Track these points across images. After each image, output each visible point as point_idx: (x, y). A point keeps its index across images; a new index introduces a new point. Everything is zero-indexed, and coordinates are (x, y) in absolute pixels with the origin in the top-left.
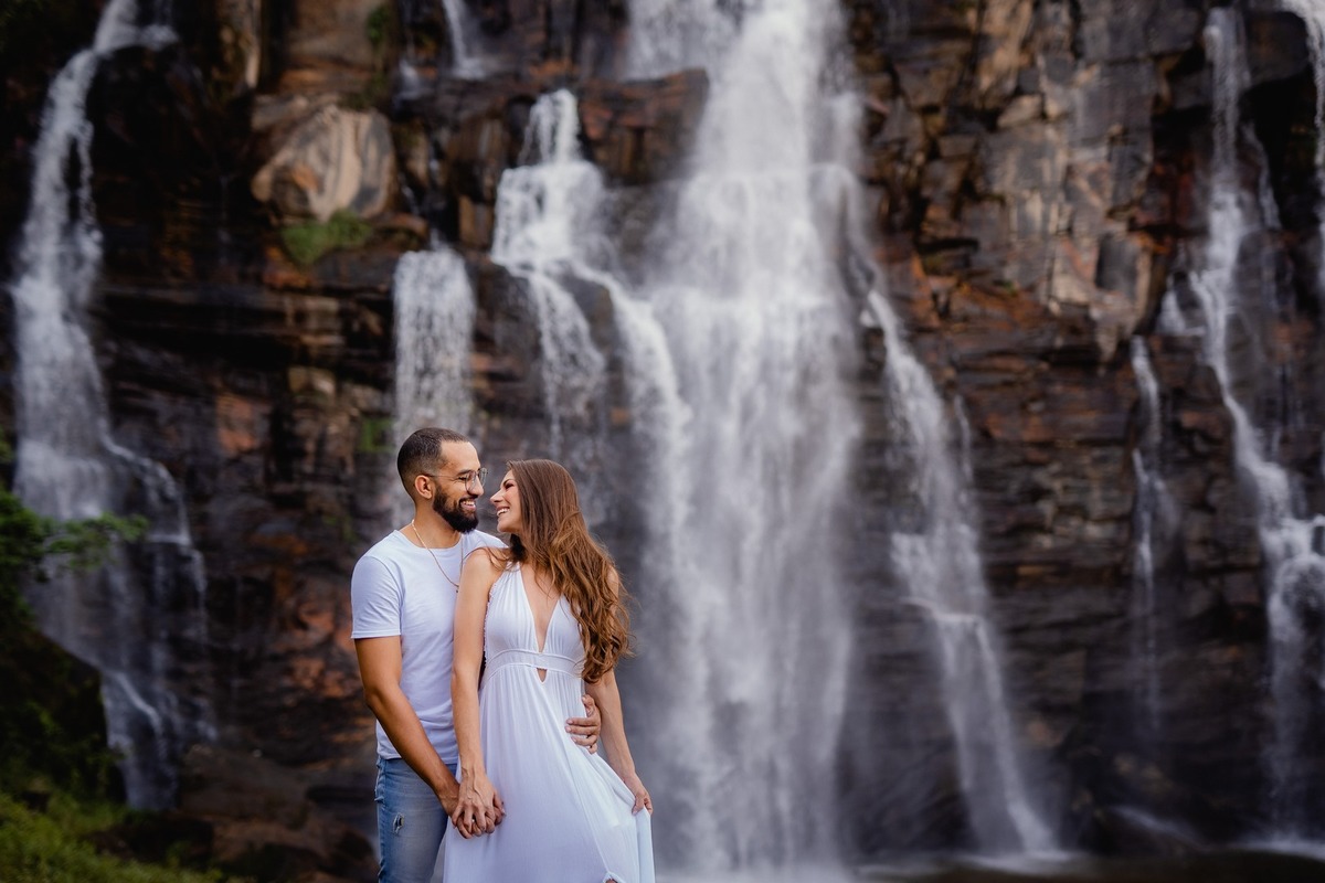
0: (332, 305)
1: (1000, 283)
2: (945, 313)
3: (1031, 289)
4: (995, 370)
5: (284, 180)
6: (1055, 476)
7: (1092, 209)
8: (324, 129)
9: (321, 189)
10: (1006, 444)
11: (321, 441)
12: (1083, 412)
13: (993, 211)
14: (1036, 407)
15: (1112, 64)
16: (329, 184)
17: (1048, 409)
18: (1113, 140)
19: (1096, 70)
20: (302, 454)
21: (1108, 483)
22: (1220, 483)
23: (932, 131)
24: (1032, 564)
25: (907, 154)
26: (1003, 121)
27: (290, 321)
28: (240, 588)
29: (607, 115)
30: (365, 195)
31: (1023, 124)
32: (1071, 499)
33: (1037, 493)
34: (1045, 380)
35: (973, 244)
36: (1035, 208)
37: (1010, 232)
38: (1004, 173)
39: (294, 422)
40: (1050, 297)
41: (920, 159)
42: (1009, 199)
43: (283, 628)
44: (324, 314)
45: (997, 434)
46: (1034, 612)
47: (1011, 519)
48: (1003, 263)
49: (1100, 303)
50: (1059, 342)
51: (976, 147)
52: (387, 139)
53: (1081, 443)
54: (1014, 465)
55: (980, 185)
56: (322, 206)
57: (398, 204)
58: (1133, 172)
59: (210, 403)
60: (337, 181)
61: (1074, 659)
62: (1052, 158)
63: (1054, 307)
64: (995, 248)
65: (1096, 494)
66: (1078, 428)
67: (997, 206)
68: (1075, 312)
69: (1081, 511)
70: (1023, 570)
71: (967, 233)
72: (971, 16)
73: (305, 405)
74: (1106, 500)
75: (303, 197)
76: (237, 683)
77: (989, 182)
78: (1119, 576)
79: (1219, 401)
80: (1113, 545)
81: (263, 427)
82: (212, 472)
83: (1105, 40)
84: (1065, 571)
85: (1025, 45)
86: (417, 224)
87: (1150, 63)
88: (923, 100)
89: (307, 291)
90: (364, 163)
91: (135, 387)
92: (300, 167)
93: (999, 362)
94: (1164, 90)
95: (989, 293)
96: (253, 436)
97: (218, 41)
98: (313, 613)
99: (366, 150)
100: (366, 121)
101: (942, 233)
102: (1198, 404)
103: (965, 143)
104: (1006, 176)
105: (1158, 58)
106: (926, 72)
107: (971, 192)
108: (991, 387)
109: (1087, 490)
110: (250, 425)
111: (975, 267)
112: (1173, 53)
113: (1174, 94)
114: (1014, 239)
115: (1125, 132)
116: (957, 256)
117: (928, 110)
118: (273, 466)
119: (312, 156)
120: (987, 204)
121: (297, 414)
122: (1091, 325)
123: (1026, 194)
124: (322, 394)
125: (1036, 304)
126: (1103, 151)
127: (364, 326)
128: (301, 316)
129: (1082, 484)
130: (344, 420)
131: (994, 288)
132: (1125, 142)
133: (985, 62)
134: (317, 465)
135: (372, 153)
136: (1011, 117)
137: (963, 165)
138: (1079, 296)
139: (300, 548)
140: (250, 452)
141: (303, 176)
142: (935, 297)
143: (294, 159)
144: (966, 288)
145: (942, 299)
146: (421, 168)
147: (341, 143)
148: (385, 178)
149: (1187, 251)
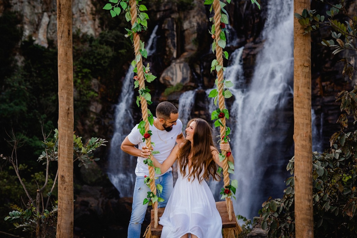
4: (334, 105)
5: (164, 79)
8: (172, 68)
9: (172, 80)
10: (332, 124)
16: (174, 79)
29: (248, 52)
30: (184, 79)
38: (345, 53)
45: (330, 122)
52: (188, 67)
54: (334, 130)
56: (174, 83)
60: (176, 78)
75: (169, 82)
86: (193, 84)
90: (183, 73)
92: (166, 76)
95: (338, 85)
97: (166, 50)
99: (183, 70)
100: (182, 65)
101: (329, 70)
108: (332, 110)
119: (169, 74)
123: (351, 57)
135: (185, 71)
141: (168, 78)
142: (323, 87)
143: (165, 75)
144: (332, 84)
145: (326, 88)
146: (199, 71)
147: (176, 70)
148: (189, 75)
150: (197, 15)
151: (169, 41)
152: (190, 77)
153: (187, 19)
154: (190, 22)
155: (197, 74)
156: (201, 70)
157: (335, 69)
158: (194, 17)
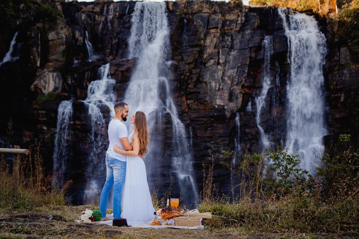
0: (44, 112)
1: (205, 101)
2: (190, 109)
3: (212, 102)
4: (200, 121)
5: (36, 87)
6: (211, 144)
7: (228, 83)
8: (45, 76)
9: (45, 88)
10: (201, 137)
12: (220, 130)
13: (204, 85)
14: (209, 129)
15: (240, 50)
16: (47, 87)
17: (212, 129)
18: (238, 67)
19: (236, 51)
22: (255, 145)
23: (190, 68)
24: (206, 163)
25: (185, 74)
26: (207, 65)
27: (36, 115)
29: (116, 68)
30: (56, 89)
31: (211, 65)
32: (216, 149)
33: (207, 148)
34: (213, 123)
35: (199, 93)
36: (213, 84)
37: (208, 90)
38: (206, 77)
40: (215, 104)
41: (188, 74)
42: (208, 83)
44: (42, 114)
45: (199, 135)
47: (201, 154)
48: (206, 97)
50: (215, 114)
51: (200, 71)
52: (61, 77)
53: (219, 137)
54: (203, 142)
55: (201, 79)
56: (45, 92)
57: (64, 90)
58: (243, 74)
59: (22, 132)
60: (49, 86)
62: (218, 73)
63: (216, 106)
64: (204, 93)
66: (218, 133)
67: (205, 84)
68: (221, 107)
69: (218, 152)
70: (203, 165)
72: (202, 41)
73: (40, 132)
75: (41, 90)
77: (203, 79)
83: (239, 44)
85: (215, 47)
86: (66, 94)
87: (249, 49)
88: (188, 62)
89: (39, 109)
90: (55, 83)
93: (201, 119)
94: (253, 55)
95: (201, 103)
96: (30, 138)
97: (30, 58)
99: (56, 80)
100: (55, 74)
101: (192, 90)
102: (250, 127)
103: (198, 70)
104: (207, 77)
105: (251, 48)
106: (189, 55)
107: (199, 81)
108: (199, 125)
110: (29, 136)
111: (199, 98)
112: (254, 47)
113: (256, 56)
115: (241, 66)
116: (195, 96)
117: (189, 64)
119: (42, 82)
120: (203, 84)
121: (39, 134)
122: (224, 110)
123: (211, 81)
124: (44, 129)
125: (212, 106)
126: (236, 70)
127: (51, 116)
128: (38, 114)
129: (219, 146)
130: (49, 135)
131: (201, 101)
132: (241, 68)
133: (205, 52)
135: (57, 80)
137: (197, 75)
138: (222, 104)
141: (40, 86)
142: (188, 105)
143: (38, 83)
144: (196, 103)
145: (190, 105)
146: (70, 82)
147: (49, 79)
148: (61, 85)
149: (256, 92)
150: (65, 27)
151: (35, 49)
152: (62, 87)
153: (54, 30)
154: (57, 34)
155: (68, 84)
156: (72, 81)
157: (197, 90)
158: (62, 29)
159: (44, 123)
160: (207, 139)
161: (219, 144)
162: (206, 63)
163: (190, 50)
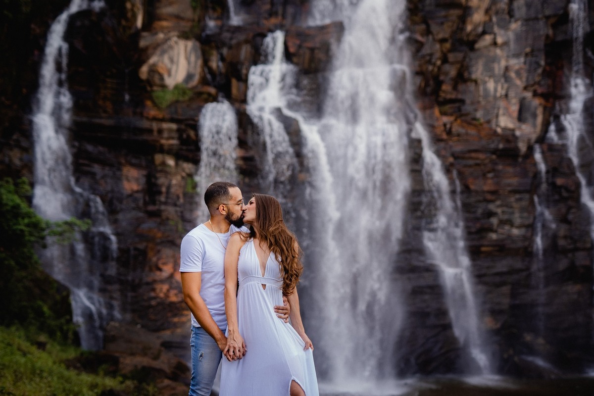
0: (174, 126)
1: (475, 119)
2: (449, 133)
3: (489, 122)
4: (472, 158)
5: (153, 70)
6: (498, 206)
7: (517, 86)
8: (171, 47)
9: (169, 74)
10: (477, 192)
11: (169, 187)
12: (512, 179)
13: (472, 87)
14: (490, 175)
15: (527, 21)
16: (173, 72)
17: (496, 176)
18: (527, 55)
19: (519, 23)
20: (160, 193)
21: (522, 210)
22: (573, 210)
23: (444, 50)
24: (487, 246)
25: (433, 60)
26: (477, 46)
27: (155, 133)
28: (132, 252)
29: (298, 42)
30: (189, 77)
31: (486, 47)
32: (505, 217)
33: (491, 214)
34: (494, 163)
35: (462, 101)
36: (491, 85)
37: (479, 96)
38: (477, 69)
39: (156, 178)
40: (497, 125)
41: (439, 63)
42: (479, 81)
43: (151, 270)
44: (170, 130)
45: (472, 187)
46: (488, 268)
47: (478, 225)
48: (476, 110)
49: (520, 128)
50: (501, 146)
51: (464, 58)
52: (199, 53)
53: (510, 192)
54: (480, 201)
55: (466, 75)
56: (170, 82)
57: (204, 81)
58: (535, 70)
59: (120, 169)
60: (177, 71)
61: (506, 289)
62: (499, 62)
63: (499, 130)
64: (472, 103)
65: (517, 215)
66: (509, 185)
67: (473, 84)
68: (508, 133)
69: (510, 222)
70: (483, 249)
71: (460, 96)
73: (161, 171)
74: (521, 217)
75: (162, 78)
76: (130, 294)
77: (470, 73)
78: (527, 252)
79: (573, 173)
80: (524, 238)
81: (143, 180)
82: (120, 201)
83: (524, 10)
84: (502, 249)
85: (487, 11)
86: (212, 90)
87: (544, 20)
88: (441, 36)
89: (163, 120)
90: (189, 63)
91: (86, 162)
92: (160, 64)
93: (473, 155)
94: (551, 32)
95: (469, 124)
96: (139, 184)
97: (125, 8)
98: (164, 264)
99: (190, 57)
100: (190, 44)
101: (449, 96)
102: (564, 175)
103: (460, 56)
104: (478, 71)
105: (547, 18)
106: (442, 23)
107: (462, 78)
108: (470, 166)
109: (513, 213)
110: (137, 180)
111: (463, 112)
112: (555, 16)
113: (555, 34)
114: (481, 99)
115: (532, 51)
116: (455, 107)
117: (443, 41)
118: (147, 198)
119: (166, 59)
120: (469, 84)
121: (158, 175)
122: (516, 138)
123: (487, 79)
124: (169, 166)
125: (491, 129)
126: (522, 60)
127: (188, 136)
128: (160, 131)
129: (510, 210)
130: (179, 178)
131: (472, 122)
132: (532, 56)
133: (469, 19)
134: (167, 198)
135: (193, 58)
136: (480, 44)
137: (458, 66)
138: (510, 125)
139: (159, 235)
140: (137, 192)
141: (162, 68)
142: (445, 125)
143: (158, 61)
144: (459, 121)
146: (214, 65)
147: (178, 54)
148: (199, 69)
149: (560, 105)
152: (200, 75)
155: (210, 70)
159: (169, 152)
160: (489, 197)
161: (511, 207)
162: (474, 42)
163: (443, 13)
